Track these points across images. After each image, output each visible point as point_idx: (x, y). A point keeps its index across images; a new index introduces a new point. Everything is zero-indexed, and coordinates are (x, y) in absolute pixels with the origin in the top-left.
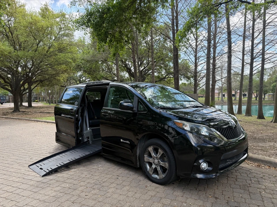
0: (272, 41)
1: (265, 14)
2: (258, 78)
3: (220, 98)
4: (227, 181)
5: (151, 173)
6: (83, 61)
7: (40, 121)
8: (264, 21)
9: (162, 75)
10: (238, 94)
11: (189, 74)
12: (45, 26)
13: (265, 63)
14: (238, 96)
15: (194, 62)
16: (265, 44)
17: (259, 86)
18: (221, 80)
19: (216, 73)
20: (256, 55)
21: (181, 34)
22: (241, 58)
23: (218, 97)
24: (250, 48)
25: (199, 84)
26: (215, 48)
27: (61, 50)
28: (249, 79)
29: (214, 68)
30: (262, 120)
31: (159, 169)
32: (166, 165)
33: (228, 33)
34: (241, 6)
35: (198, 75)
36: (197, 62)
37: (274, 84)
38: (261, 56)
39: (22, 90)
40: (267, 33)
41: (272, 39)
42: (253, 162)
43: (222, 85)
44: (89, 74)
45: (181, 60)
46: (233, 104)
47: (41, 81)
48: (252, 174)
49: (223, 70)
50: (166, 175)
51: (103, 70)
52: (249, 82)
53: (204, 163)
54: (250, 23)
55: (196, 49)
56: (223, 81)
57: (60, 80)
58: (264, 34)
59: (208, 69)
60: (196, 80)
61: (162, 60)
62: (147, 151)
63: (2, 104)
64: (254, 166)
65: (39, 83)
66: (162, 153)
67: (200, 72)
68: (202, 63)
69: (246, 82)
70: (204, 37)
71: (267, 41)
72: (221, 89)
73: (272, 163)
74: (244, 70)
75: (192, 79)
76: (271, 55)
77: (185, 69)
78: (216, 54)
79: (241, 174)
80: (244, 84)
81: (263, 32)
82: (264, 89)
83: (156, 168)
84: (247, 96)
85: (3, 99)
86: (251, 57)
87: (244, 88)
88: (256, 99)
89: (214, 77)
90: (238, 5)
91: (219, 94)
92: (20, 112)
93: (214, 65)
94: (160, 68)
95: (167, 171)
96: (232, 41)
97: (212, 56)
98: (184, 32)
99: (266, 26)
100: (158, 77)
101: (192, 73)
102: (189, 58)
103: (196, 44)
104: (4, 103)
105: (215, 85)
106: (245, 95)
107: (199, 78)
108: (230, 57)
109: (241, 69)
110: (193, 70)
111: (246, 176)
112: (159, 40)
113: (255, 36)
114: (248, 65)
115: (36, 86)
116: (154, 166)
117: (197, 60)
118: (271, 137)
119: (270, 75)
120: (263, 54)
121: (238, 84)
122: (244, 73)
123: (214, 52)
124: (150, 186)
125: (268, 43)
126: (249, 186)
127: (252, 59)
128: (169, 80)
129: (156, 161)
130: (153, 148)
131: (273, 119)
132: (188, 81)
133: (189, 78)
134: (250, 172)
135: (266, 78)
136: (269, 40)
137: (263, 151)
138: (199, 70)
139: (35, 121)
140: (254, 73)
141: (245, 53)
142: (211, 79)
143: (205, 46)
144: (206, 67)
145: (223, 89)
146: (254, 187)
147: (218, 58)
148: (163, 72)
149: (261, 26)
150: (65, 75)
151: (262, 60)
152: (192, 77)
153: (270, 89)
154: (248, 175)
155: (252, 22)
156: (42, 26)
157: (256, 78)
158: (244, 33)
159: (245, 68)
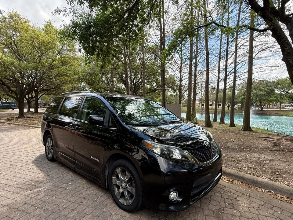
0: (242, 62)
1: (237, 38)
2: (230, 92)
3: (200, 108)
4: (200, 204)
5: (118, 197)
6: (83, 74)
7: (37, 127)
8: (236, 45)
9: (153, 87)
10: (215, 104)
11: (175, 87)
12: (46, 40)
13: (236, 80)
14: (214, 106)
15: (179, 77)
16: (236, 64)
17: (230, 98)
18: (201, 93)
19: (197, 87)
20: (229, 73)
21: (166, 52)
22: (217, 75)
23: (199, 107)
24: (225, 67)
25: (183, 96)
26: (196, 66)
27: (64, 63)
28: (223, 93)
29: (195, 83)
30: (233, 128)
31: (126, 193)
32: (134, 191)
33: (207, 53)
34: (217, 29)
35: (182, 88)
36: (182, 77)
37: (242, 97)
38: (233, 74)
39: (30, 97)
40: (238, 55)
41: (242, 60)
42: (227, 176)
43: (202, 97)
44: (89, 85)
45: (169, 75)
46: (210, 113)
47: (47, 90)
48: (226, 194)
49: (203, 85)
50: (133, 202)
51: (103, 82)
52: (223, 95)
53: (173, 193)
54: (224, 47)
55: (181, 66)
56: (203, 94)
57: (65, 89)
58: (236, 56)
59: (190, 83)
60: (180, 92)
61: (153, 74)
62: (115, 172)
63: (13, 109)
64: (227, 181)
65: (46, 92)
66: (129, 176)
67: (184, 86)
68: (185, 78)
69: (221, 95)
70: (188, 57)
71: (238, 62)
72: (201, 100)
73: (245, 179)
74: (219, 85)
75: (177, 91)
76: (241, 73)
77: (172, 83)
78: (197, 72)
79: (215, 193)
80: (219, 96)
81: (235, 54)
82: (235, 101)
83: (123, 192)
84: (221, 106)
85: (14, 105)
86: (225, 75)
87: (219, 100)
88: (228, 109)
89: (195, 91)
90: (215, 29)
91: (199, 104)
92: (25, 117)
93: (195, 80)
94: (152, 81)
95: (134, 198)
96: (209, 60)
97: (194, 72)
98: (169, 50)
99: (238, 49)
100: (150, 89)
101: (177, 87)
102: (175, 74)
103: (181, 62)
104: (15, 108)
105: (196, 97)
106: (220, 105)
107: (184, 91)
108: (208, 74)
109: (217, 84)
110: (179, 84)
111: (220, 196)
112: (151, 58)
113: (228, 58)
114: (222, 81)
115: (43, 95)
116: (121, 190)
117: (182, 76)
118: (242, 146)
119: (239, 89)
120: (235, 72)
121: (215, 96)
122: (219, 87)
123: (196, 69)
124: (115, 214)
125: (238, 63)
126: (223, 211)
127: (226, 76)
128: (159, 92)
129: (124, 185)
130: (120, 170)
131: (242, 128)
132: (174, 93)
133: (175, 91)
134: (224, 191)
135: (236, 92)
136: (239, 60)
137: (236, 163)
138: (184, 84)
139: (33, 127)
140: (227, 88)
141: (220, 71)
142: (193, 92)
143: (188, 64)
144: (188, 81)
145: (203, 100)
146: (228, 214)
147: (198, 74)
148: (155, 84)
149: (233, 48)
150: (70, 86)
151: (234, 77)
152: (178, 90)
153: (239, 101)
154: (222, 194)
155: (226, 45)
156: (44, 40)
157: (229, 92)
158: (220, 54)
159: (220, 84)
